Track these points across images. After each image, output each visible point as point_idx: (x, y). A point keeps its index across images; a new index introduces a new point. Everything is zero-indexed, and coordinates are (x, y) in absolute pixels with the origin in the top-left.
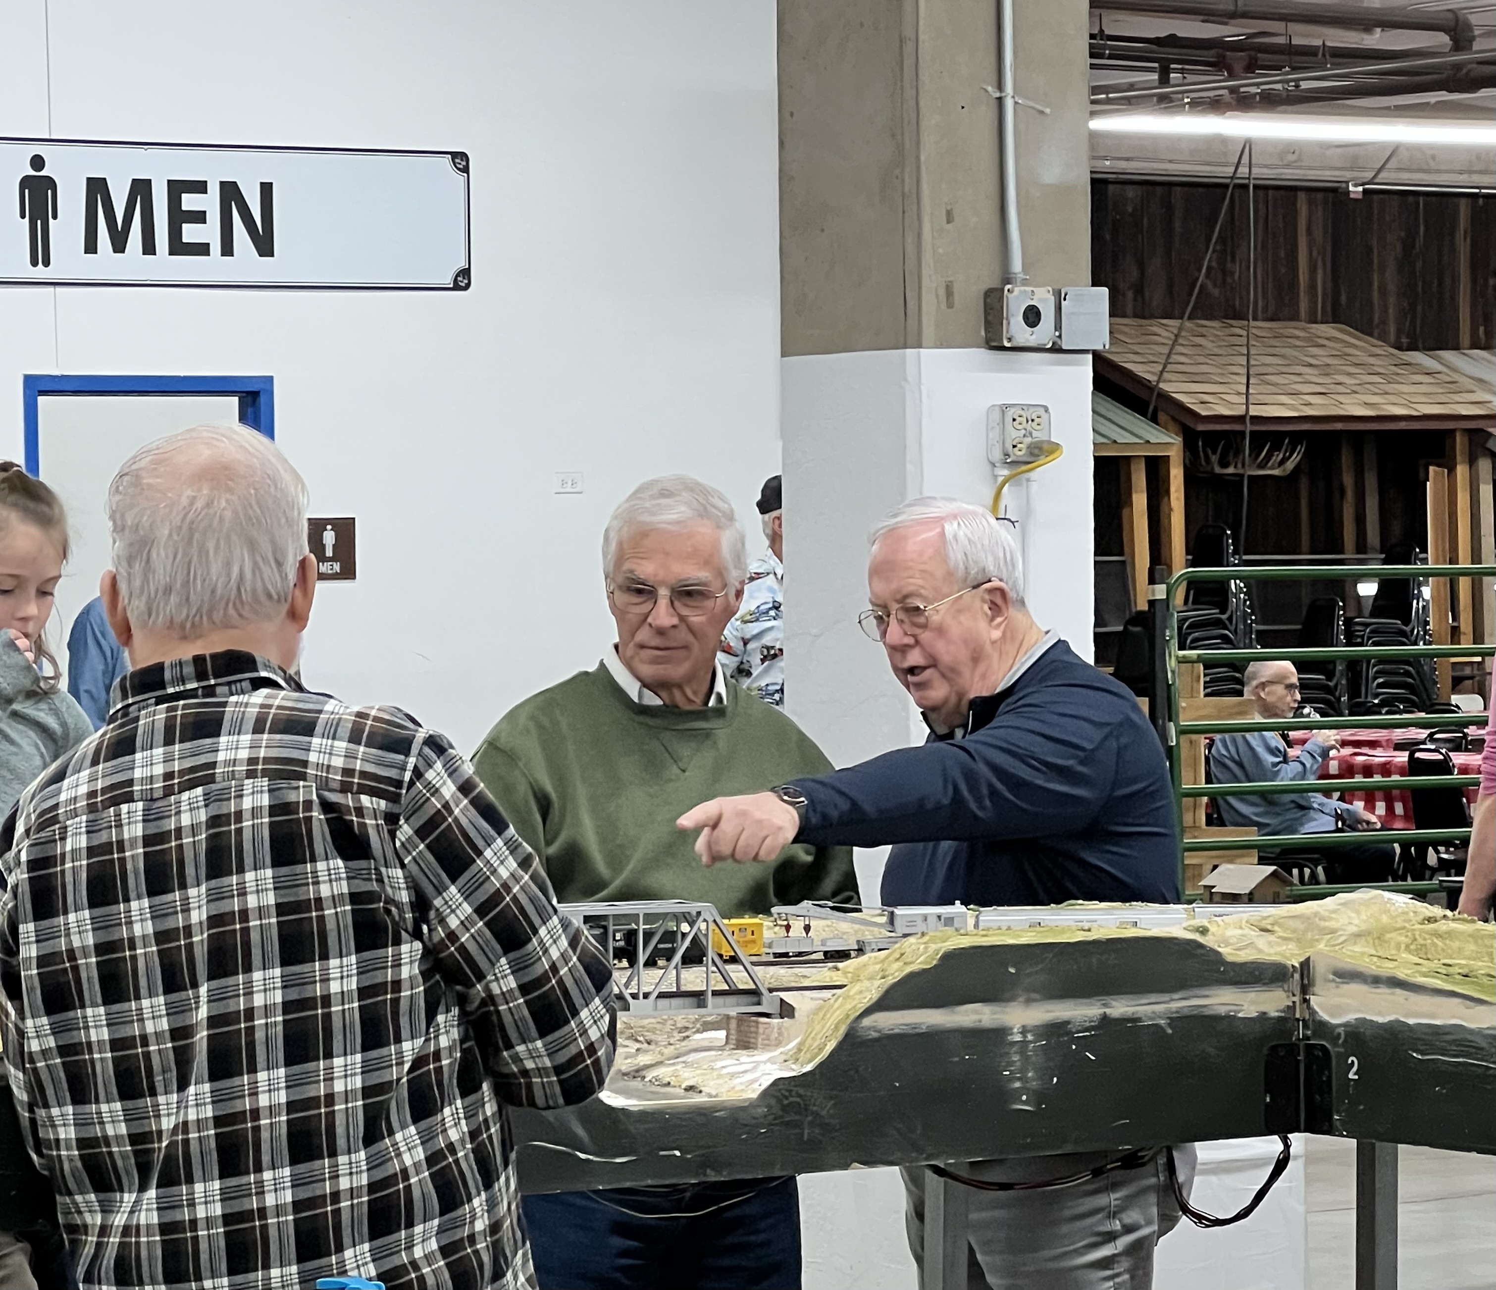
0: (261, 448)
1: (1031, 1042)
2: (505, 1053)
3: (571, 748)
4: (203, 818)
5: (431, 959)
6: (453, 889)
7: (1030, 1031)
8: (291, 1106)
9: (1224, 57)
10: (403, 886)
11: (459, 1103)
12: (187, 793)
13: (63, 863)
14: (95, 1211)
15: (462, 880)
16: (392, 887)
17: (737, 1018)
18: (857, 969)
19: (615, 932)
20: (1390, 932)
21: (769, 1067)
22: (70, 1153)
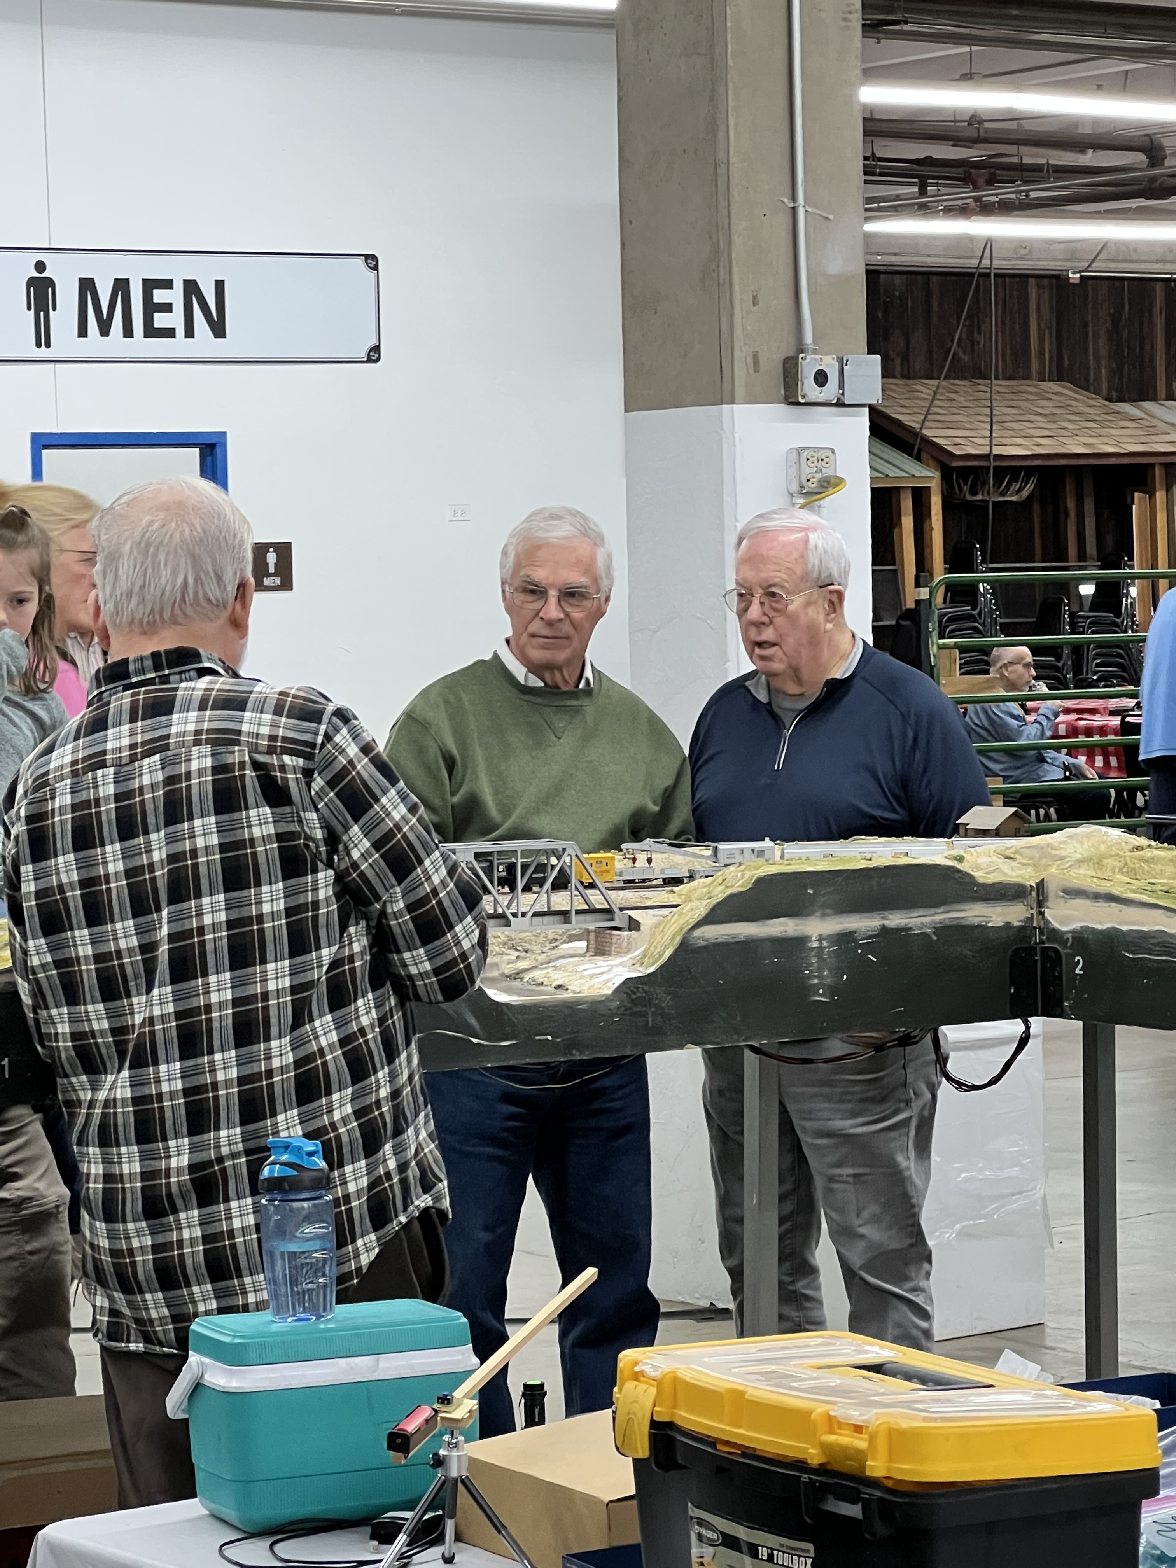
0: (217, 496)
1: (825, 948)
3: (471, 720)
4: (161, 778)
5: (341, 885)
6: (356, 828)
7: (824, 939)
8: (236, 1002)
9: (970, 174)
10: (318, 826)
11: (370, 996)
12: (148, 759)
13: (53, 817)
14: (86, 1089)
15: (362, 821)
17: (595, 931)
18: (690, 891)
19: (499, 865)
20: (1107, 858)
21: (620, 969)
22: (66, 1044)
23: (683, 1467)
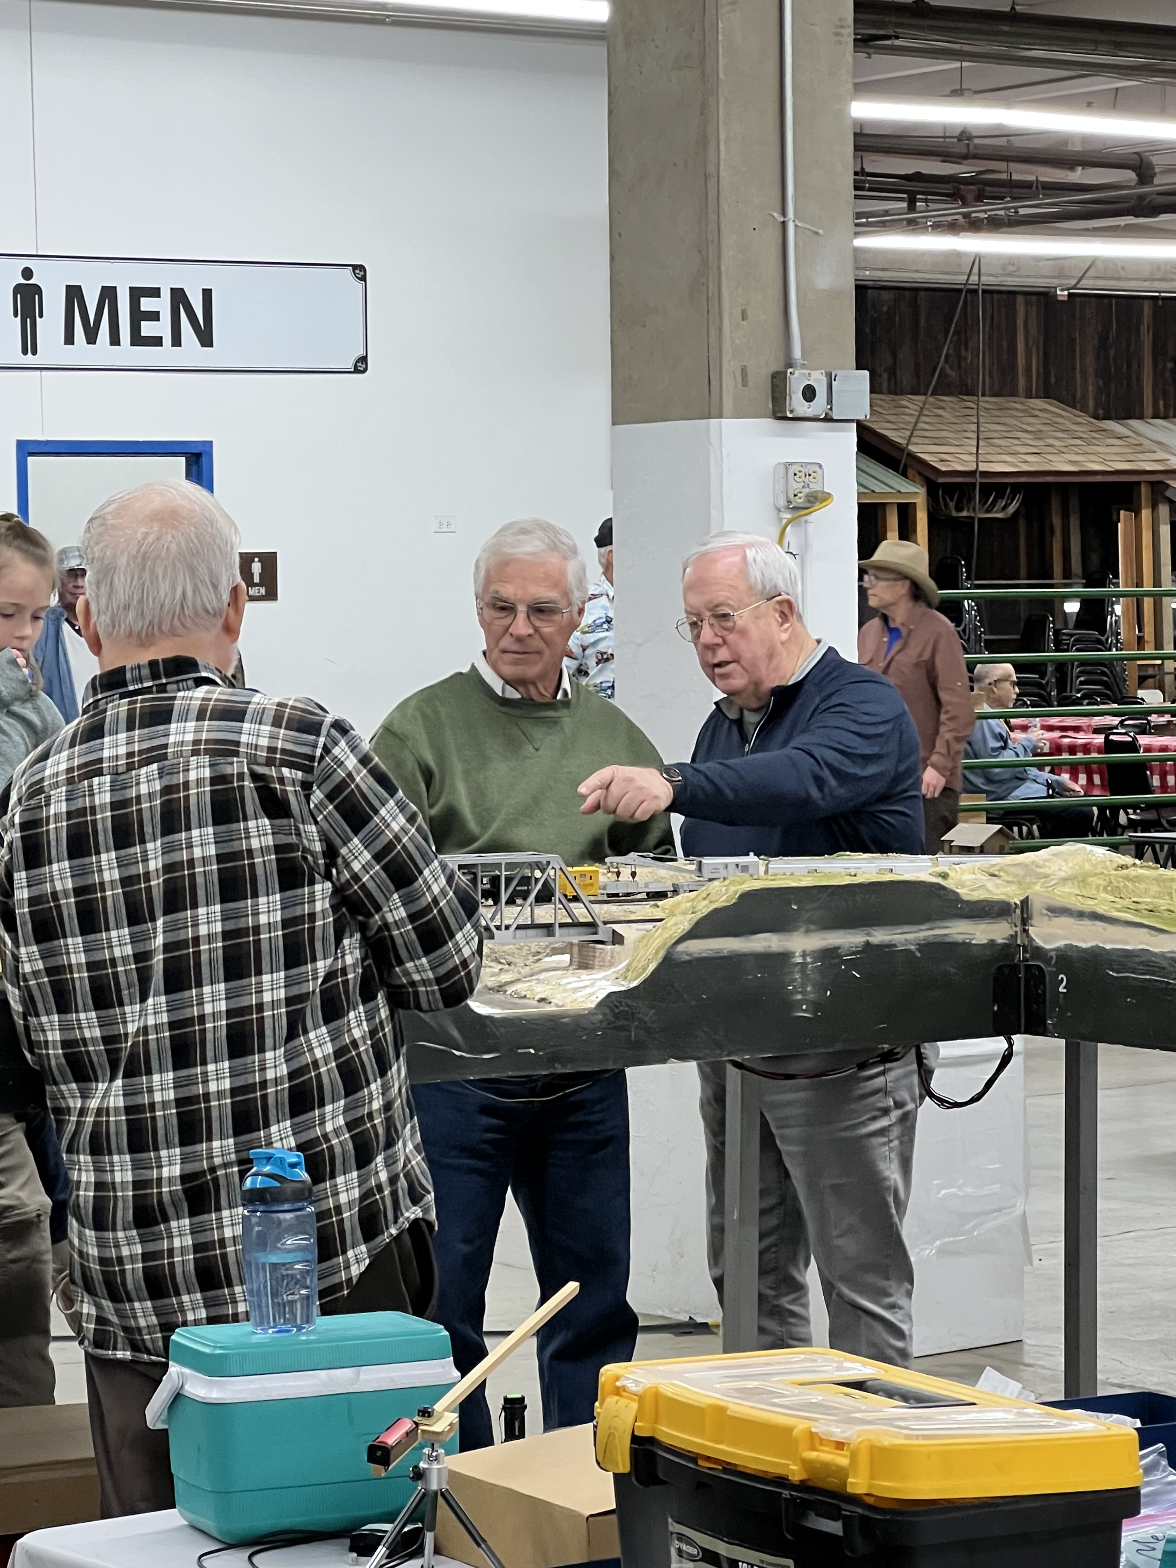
0: (203, 499)
1: (809, 963)
2: (397, 969)
3: (448, 733)
4: (158, 788)
5: (339, 897)
6: (356, 840)
7: (809, 955)
8: (230, 1013)
9: (959, 189)
10: (317, 838)
11: (361, 1008)
12: (146, 768)
13: (48, 824)
14: (76, 1097)
15: (362, 834)
16: (308, 840)
17: (578, 945)
18: (672, 906)
19: (482, 877)
20: (1091, 876)
21: (604, 983)
22: (56, 1052)
23: (664, 1483)
